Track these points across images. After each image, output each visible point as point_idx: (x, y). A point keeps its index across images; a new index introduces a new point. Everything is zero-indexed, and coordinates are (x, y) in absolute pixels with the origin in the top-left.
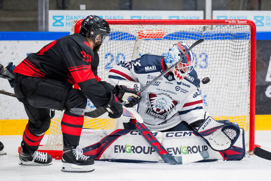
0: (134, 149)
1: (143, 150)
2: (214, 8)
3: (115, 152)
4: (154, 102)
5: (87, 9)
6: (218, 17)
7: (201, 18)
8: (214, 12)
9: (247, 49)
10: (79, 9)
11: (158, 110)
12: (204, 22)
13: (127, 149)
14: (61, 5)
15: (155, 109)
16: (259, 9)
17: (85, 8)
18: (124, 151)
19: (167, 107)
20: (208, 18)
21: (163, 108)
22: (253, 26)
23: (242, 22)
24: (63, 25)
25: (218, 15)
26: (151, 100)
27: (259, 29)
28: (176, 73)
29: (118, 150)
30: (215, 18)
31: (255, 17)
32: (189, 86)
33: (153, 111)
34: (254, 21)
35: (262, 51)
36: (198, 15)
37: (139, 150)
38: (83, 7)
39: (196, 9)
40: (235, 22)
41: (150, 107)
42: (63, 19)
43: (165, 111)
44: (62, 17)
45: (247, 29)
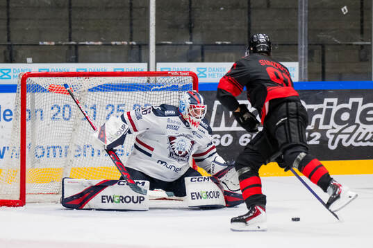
0: (123, 199)
1: (132, 199)
2: (157, 60)
3: (103, 202)
4: (175, 145)
5: (34, 62)
6: (161, 69)
7: (146, 70)
8: (158, 64)
10: (26, 62)
11: (180, 152)
12: (148, 74)
13: (116, 200)
14: (8, 59)
15: (177, 152)
16: (203, 61)
17: (31, 61)
18: (112, 201)
19: (187, 149)
20: (152, 70)
21: (184, 150)
22: (195, 77)
23: (184, 74)
24: (10, 78)
25: (162, 67)
26: (171, 144)
27: (201, 80)
28: (190, 119)
29: (106, 200)
30: (159, 70)
31: (198, 69)
32: (204, 132)
33: (176, 154)
34: (197, 73)
36: (142, 67)
37: (128, 199)
38: (29, 60)
39: (140, 61)
40: (177, 74)
41: (172, 150)
42: (10, 72)
43: (187, 153)
44: (10, 70)
45: (189, 80)
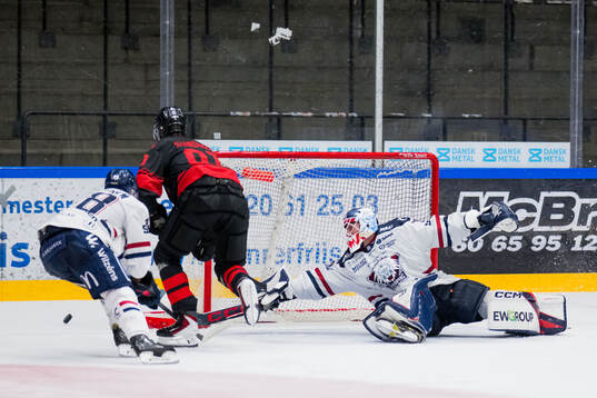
2: (386, 137)
5: (223, 138)
6: (391, 149)
7: (370, 150)
8: (386, 142)
9: (428, 192)
10: (212, 138)
11: (390, 278)
12: (373, 155)
16: (445, 139)
17: (219, 137)
20: (378, 150)
22: (434, 160)
23: (420, 156)
25: (391, 146)
27: (442, 165)
30: (387, 150)
31: (438, 150)
34: (437, 155)
35: (447, 193)
36: (365, 146)
38: (217, 135)
40: (412, 156)
43: (397, 271)
45: (427, 164)
